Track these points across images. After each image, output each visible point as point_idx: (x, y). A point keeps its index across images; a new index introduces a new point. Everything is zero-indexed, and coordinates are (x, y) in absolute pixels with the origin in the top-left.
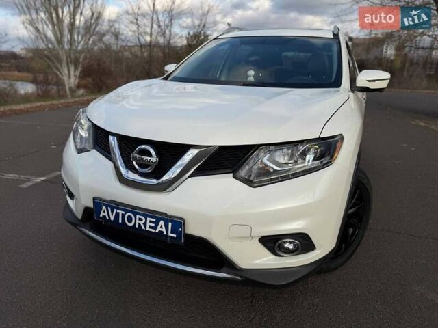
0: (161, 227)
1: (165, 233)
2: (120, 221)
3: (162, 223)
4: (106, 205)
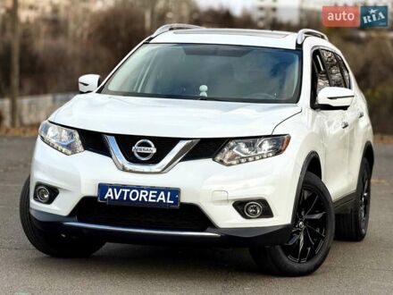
1: (164, 201)
2: (125, 198)
3: (162, 193)
4: (113, 187)
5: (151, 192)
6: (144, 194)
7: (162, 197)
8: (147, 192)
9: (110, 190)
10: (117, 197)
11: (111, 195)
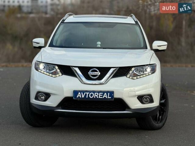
0: (105, 95)
1: (107, 97)
2: (87, 97)
3: (105, 94)
4: (81, 92)
5: (100, 93)
6: (96, 94)
7: (105, 96)
8: (98, 94)
9: (79, 93)
10: (83, 97)
11: (80, 96)
